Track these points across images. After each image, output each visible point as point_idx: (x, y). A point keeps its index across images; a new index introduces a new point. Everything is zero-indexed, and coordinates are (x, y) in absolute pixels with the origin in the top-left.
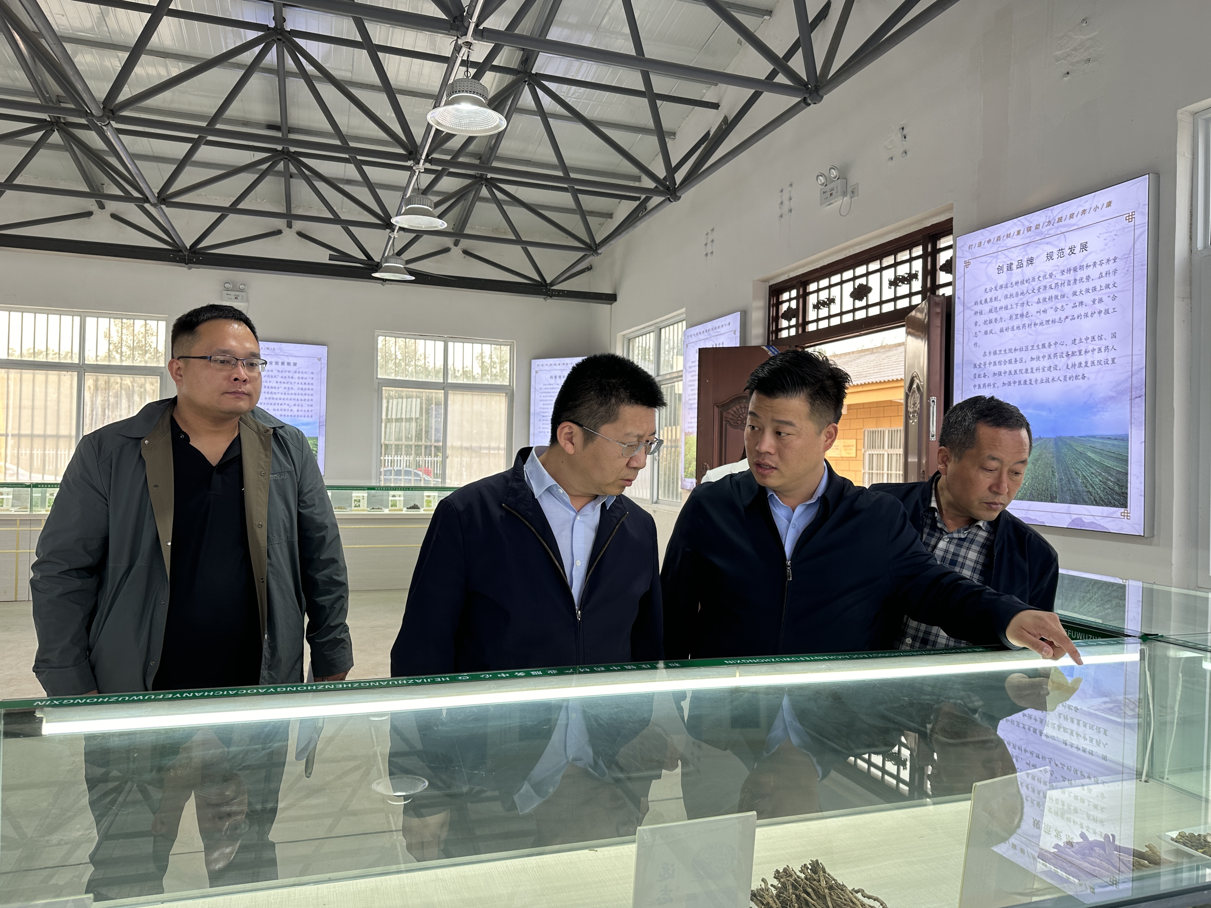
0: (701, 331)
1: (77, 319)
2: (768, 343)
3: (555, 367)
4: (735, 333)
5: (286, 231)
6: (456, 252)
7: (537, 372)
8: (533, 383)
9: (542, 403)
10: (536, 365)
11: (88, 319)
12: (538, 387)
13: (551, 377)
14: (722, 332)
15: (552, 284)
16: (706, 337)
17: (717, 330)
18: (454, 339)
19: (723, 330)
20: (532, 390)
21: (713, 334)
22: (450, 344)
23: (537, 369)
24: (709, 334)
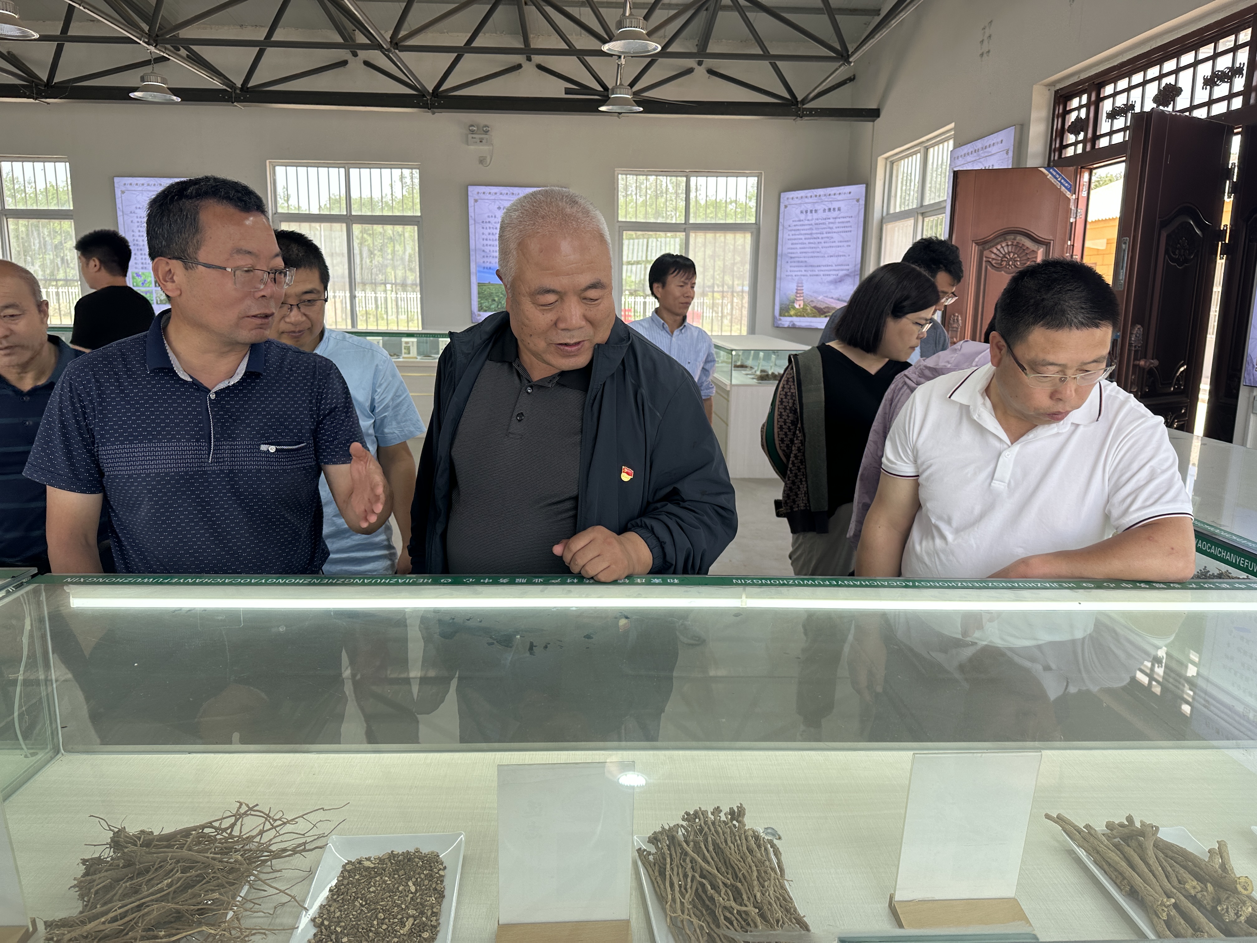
0: (970, 151)
1: (342, 171)
2: (1049, 165)
3: (807, 200)
4: (1007, 153)
5: (526, 65)
6: (700, 71)
7: (786, 207)
8: (781, 220)
9: (790, 242)
10: (786, 198)
11: (351, 170)
12: (786, 225)
13: (802, 212)
14: (993, 152)
15: (804, 101)
16: (974, 159)
17: (988, 149)
18: (698, 173)
19: (994, 150)
20: (781, 227)
21: (983, 155)
22: (693, 180)
23: (786, 203)
24: (979, 155)
